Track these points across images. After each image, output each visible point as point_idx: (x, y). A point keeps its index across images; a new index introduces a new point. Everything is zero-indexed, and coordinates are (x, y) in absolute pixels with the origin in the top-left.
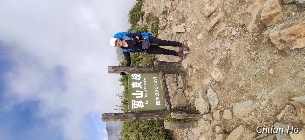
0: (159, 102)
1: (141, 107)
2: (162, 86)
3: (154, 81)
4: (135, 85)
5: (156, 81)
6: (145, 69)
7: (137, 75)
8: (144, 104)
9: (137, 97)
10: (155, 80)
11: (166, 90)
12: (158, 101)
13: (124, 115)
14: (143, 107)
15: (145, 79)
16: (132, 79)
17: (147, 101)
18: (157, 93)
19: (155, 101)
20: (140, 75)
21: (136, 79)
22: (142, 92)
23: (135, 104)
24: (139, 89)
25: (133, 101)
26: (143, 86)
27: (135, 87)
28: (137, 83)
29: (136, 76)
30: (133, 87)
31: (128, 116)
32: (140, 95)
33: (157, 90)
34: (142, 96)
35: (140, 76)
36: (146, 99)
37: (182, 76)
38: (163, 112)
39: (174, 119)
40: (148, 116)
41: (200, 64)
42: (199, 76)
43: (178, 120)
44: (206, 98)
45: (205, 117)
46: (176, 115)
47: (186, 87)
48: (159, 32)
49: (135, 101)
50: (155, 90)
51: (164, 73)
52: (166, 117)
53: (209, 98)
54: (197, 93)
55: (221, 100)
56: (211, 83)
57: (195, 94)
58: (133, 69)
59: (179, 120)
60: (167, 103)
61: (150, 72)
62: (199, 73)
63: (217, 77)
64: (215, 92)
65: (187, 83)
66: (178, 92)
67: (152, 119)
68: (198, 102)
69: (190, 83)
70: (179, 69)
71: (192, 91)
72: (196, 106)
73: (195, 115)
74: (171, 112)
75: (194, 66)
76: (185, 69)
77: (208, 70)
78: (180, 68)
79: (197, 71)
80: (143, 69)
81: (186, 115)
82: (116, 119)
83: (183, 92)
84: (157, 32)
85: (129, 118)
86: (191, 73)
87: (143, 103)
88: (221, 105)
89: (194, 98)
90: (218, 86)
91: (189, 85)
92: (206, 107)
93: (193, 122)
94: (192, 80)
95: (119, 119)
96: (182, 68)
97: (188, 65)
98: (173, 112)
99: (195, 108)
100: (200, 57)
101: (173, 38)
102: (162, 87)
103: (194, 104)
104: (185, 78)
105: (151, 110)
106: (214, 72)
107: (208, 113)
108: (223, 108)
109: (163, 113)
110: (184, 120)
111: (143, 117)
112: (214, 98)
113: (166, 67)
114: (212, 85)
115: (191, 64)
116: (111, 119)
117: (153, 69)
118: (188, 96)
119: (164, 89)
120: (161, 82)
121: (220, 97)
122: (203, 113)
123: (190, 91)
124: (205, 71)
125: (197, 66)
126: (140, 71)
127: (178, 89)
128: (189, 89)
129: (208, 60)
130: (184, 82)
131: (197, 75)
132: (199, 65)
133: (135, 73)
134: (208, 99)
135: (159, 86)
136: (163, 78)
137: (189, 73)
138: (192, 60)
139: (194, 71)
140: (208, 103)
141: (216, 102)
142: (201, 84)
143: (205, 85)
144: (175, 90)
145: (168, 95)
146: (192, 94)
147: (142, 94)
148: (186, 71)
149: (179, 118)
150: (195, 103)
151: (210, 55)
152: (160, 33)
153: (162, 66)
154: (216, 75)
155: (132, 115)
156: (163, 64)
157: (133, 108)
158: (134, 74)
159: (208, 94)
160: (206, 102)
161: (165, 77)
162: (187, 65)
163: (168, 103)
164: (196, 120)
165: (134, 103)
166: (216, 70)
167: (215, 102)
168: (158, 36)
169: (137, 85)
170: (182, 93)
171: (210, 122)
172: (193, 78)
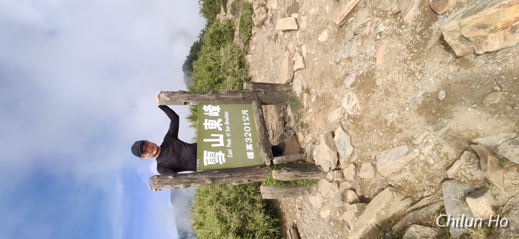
0: (252, 154)
1: (221, 163)
2: (258, 125)
3: (244, 117)
4: (209, 124)
5: (248, 117)
6: (227, 96)
7: (213, 107)
8: (226, 157)
9: (213, 145)
10: (246, 116)
11: (265, 132)
12: (250, 151)
13: (189, 176)
14: (224, 161)
15: (227, 114)
16: (205, 114)
17: (230, 152)
18: (248, 137)
19: (246, 151)
20: (218, 106)
21: (211, 114)
22: (221, 136)
23: (209, 158)
24: (216, 131)
25: (205, 152)
26: (224, 127)
27: (210, 128)
28: (212, 121)
29: (212, 110)
30: (206, 128)
31: (196, 179)
32: (218, 143)
33: (249, 132)
34: (222, 144)
35: (218, 108)
36: (229, 148)
37: (292, 107)
38: (258, 170)
39: (278, 181)
40: (233, 177)
41: (323, 85)
42: (322, 108)
43: (285, 182)
44: (332, 144)
45: (330, 176)
46: (281, 174)
47: (300, 127)
48: (253, 32)
49: (209, 153)
50: (245, 133)
51: (261, 103)
52: (264, 178)
53: (337, 145)
54: (318, 136)
55: (357, 147)
56: (342, 118)
57: (313, 138)
58: (206, 96)
59: (287, 183)
60: (266, 154)
61: (237, 101)
62: (321, 101)
63: (351, 108)
64: (348, 134)
65: (301, 120)
66: (286, 135)
67: (240, 182)
68: (319, 152)
69: (307, 119)
70: (288, 96)
71: (308, 132)
72: (315, 159)
73: (313, 174)
74: (272, 170)
75: (313, 91)
76: (298, 95)
77: (336, 96)
78: (289, 94)
79: (317, 98)
80: (224, 96)
81: (298, 173)
82: (176, 184)
83: (294, 134)
84: (251, 32)
85: (198, 183)
86: (307, 102)
87: (223, 155)
88: (357, 156)
89: (313, 146)
90: (353, 123)
91: (305, 122)
92: (332, 161)
93: (311, 185)
94: (309, 113)
95: (180, 184)
96: (292, 93)
97: (303, 89)
98: (275, 170)
99: (314, 161)
100: (322, 75)
101: (278, 42)
102: (257, 128)
103: (311, 156)
104: (298, 112)
105: (238, 166)
106: (346, 99)
107: (336, 169)
108: (360, 161)
109: (259, 172)
110: (295, 182)
111: (224, 180)
112: (345, 144)
113: (265, 93)
114: (343, 122)
115: (308, 86)
116: (167, 184)
117: (241, 95)
118: (303, 142)
119: (260, 130)
120: (256, 119)
121: (356, 142)
122: (326, 169)
123: (306, 132)
124: (332, 98)
125: (317, 90)
126: (219, 100)
127: (286, 131)
128: (304, 129)
129: (336, 78)
130: (295, 117)
131: (317, 105)
132: (321, 88)
133: (210, 104)
134: (335, 146)
135: (252, 126)
136: (258, 111)
137: (305, 103)
138: (311, 79)
139: (313, 99)
140: (335, 154)
141: (349, 150)
142: (324, 120)
143: (331, 122)
144: (282, 132)
145: (268, 140)
146: (309, 138)
147: (221, 140)
148: (299, 100)
149: (286, 180)
150: (314, 153)
151: (340, 69)
152: (255, 33)
153: (258, 91)
154: (350, 104)
155: (204, 176)
156: (259, 87)
157: (206, 164)
158: (208, 106)
159: (335, 139)
160: (332, 151)
161: (262, 110)
162: (300, 89)
163: (268, 154)
164: (315, 182)
165: (209, 155)
166: (349, 96)
167: (347, 151)
168: (252, 38)
169: (214, 124)
170: (292, 138)
171: (339, 184)
172: (310, 110)
